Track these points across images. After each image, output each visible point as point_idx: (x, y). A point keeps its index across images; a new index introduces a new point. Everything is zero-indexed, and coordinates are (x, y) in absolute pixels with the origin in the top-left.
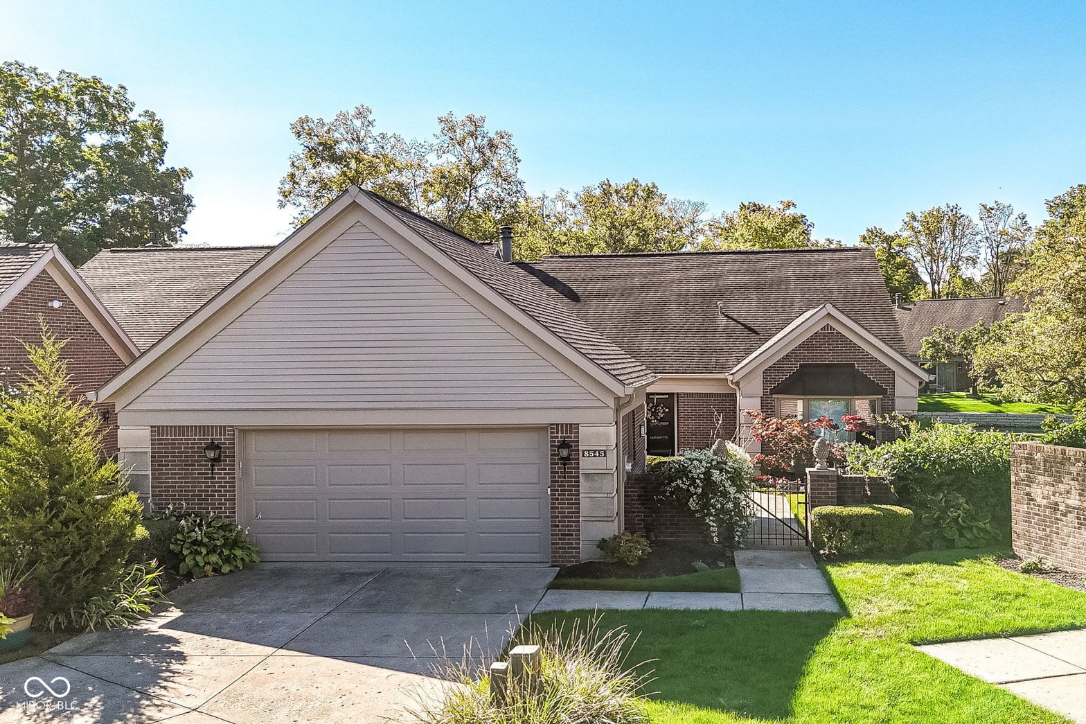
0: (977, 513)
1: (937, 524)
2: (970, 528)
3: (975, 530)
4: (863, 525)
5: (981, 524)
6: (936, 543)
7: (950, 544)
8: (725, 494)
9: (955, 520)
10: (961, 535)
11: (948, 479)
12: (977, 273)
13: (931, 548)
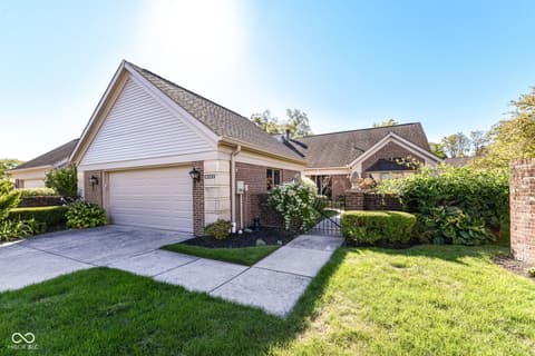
0: (472, 220)
1: (438, 225)
2: (467, 231)
3: (471, 233)
4: (374, 223)
5: (476, 228)
6: (437, 239)
7: (448, 241)
8: (295, 203)
9: (454, 225)
10: (458, 235)
11: (447, 197)
12: (469, 154)
13: (432, 242)
